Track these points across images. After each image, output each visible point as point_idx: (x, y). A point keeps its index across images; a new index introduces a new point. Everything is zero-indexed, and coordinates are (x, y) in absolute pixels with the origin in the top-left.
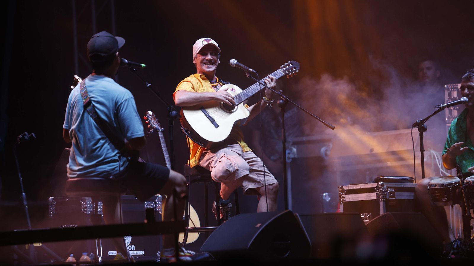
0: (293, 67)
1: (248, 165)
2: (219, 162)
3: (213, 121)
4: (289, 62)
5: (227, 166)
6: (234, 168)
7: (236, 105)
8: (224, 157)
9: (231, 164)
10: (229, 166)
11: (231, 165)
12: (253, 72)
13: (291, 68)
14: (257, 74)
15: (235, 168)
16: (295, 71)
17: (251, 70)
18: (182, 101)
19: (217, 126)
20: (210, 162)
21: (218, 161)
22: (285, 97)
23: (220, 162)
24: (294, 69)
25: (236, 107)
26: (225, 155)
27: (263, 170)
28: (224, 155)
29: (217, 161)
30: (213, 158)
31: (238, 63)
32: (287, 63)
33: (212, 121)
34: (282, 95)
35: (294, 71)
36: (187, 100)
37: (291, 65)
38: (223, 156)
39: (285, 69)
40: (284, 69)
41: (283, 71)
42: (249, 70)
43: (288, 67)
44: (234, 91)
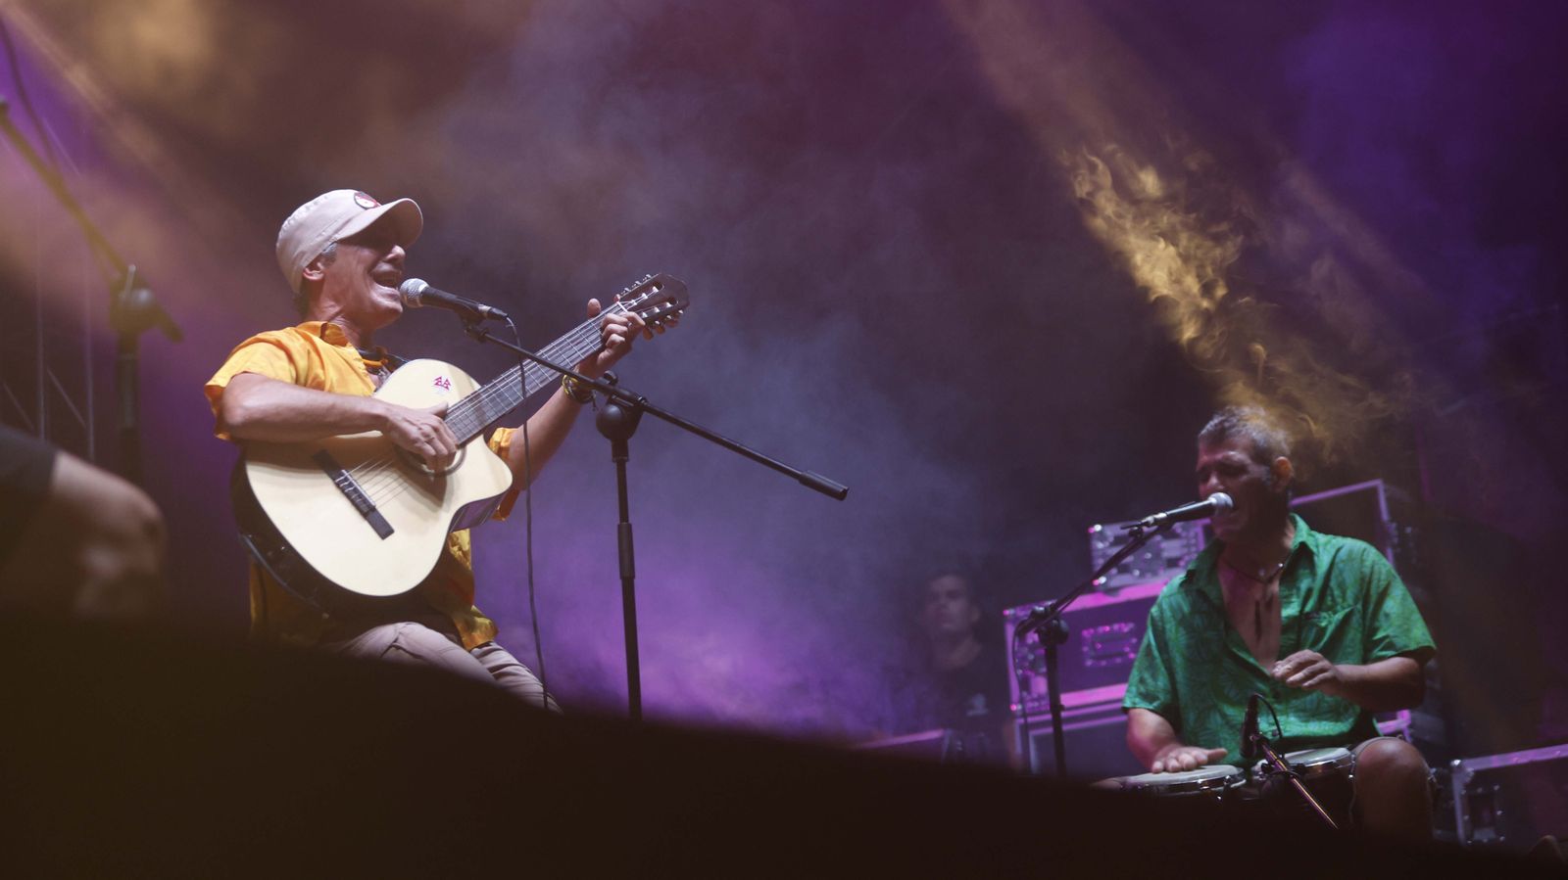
0: (667, 295)
3: (367, 512)
4: (648, 276)
12: (494, 314)
13: (658, 299)
14: (509, 323)
16: (673, 311)
17: (485, 308)
18: (257, 416)
19: (384, 531)
24: (669, 305)
31: (433, 290)
32: (641, 282)
33: (365, 511)
35: (669, 311)
36: (278, 414)
37: (655, 290)
39: (635, 304)
40: (634, 302)
42: (477, 309)
43: (645, 296)
44: (447, 388)
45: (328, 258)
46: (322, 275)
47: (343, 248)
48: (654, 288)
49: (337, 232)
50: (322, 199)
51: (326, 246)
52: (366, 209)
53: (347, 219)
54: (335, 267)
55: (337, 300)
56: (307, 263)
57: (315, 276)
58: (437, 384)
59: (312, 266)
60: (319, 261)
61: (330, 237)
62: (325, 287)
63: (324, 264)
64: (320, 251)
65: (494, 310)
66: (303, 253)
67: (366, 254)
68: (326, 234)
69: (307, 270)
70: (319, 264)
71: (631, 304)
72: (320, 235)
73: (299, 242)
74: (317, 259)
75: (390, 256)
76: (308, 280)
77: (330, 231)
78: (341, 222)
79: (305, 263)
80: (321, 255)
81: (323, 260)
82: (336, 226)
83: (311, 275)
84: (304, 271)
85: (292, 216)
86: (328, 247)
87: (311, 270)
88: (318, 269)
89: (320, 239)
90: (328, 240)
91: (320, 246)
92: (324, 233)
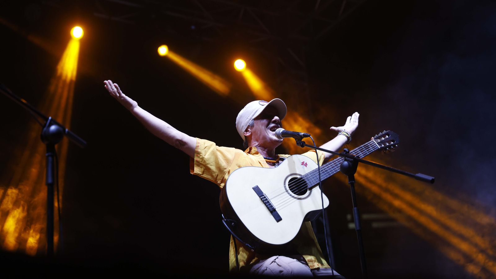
0: (391, 139)
4: (385, 131)
7: (309, 187)
8: (275, 262)
13: (388, 140)
16: (394, 145)
19: (278, 219)
24: (392, 143)
25: (308, 192)
32: (382, 133)
33: (272, 210)
35: (392, 145)
37: (387, 137)
39: (379, 141)
41: (377, 143)
42: (299, 135)
43: (383, 139)
44: (306, 166)
45: (251, 126)
46: (251, 133)
47: (255, 121)
48: (387, 136)
49: (253, 116)
50: (247, 105)
51: (250, 122)
52: (262, 105)
53: (256, 110)
55: (257, 141)
56: (245, 130)
57: (248, 134)
58: (302, 164)
59: (247, 131)
61: (251, 118)
62: (252, 137)
63: (250, 129)
64: (248, 124)
66: (243, 126)
67: (265, 121)
68: (249, 118)
69: (245, 133)
70: (249, 129)
71: (378, 141)
73: (241, 123)
74: (248, 128)
75: (273, 120)
76: (246, 136)
77: (251, 116)
78: (254, 112)
79: (244, 130)
80: (249, 126)
81: (250, 127)
82: (253, 114)
83: (247, 134)
86: (251, 122)
88: (249, 131)
89: (248, 120)
90: (250, 119)
91: (248, 122)
92: (249, 117)
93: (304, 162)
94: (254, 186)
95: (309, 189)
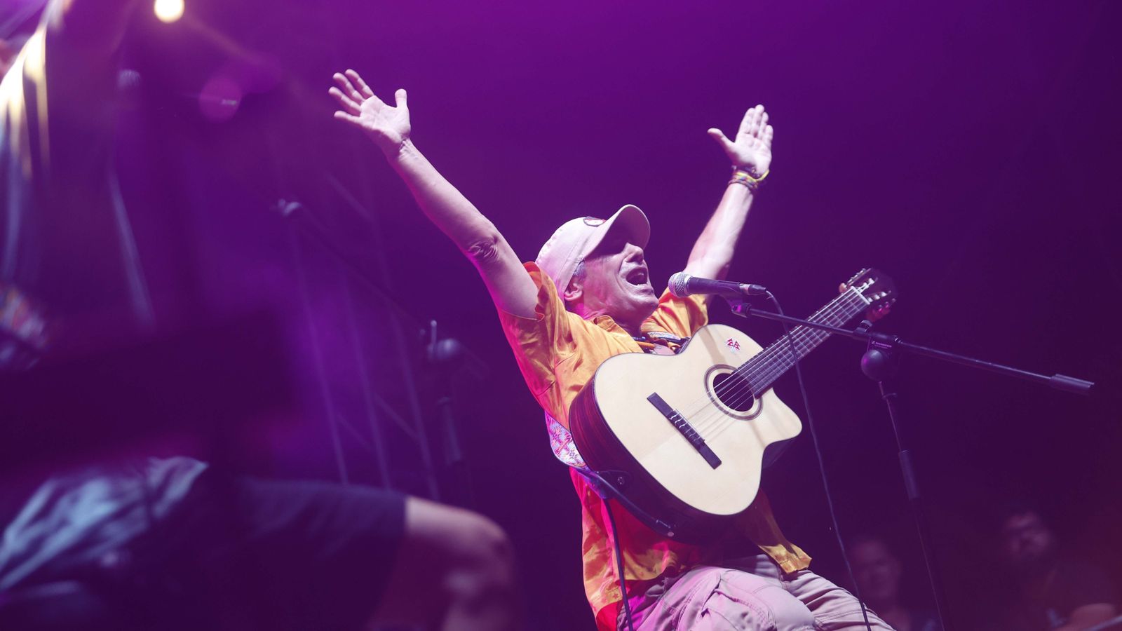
1: (804, 607)
2: (703, 614)
5: (733, 622)
6: (759, 626)
7: (756, 392)
8: (719, 593)
9: (744, 615)
10: (738, 621)
11: (747, 618)
12: (754, 290)
14: (768, 296)
15: (762, 626)
17: (746, 286)
19: (714, 463)
20: (671, 621)
21: (699, 613)
22: (884, 337)
23: (706, 615)
24: (884, 294)
25: (756, 402)
26: (721, 589)
27: (864, 621)
28: (717, 587)
29: (694, 615)
30: (679, 608)
33: (698, 443)
34: (874, 334)
38: (713, 593)
42: (738, 289)
44: (737, 348)
46: (580, 293)
47: (588, 264)
48: (871, 279)
49: (580, 253)
50: (558, 233)
51: (575, 267)
52: (597, 226)
53: (584, 240)
54: (587, 280)
56: (565, 288)
57: (577, 295)
58: (729, 345)
59: (570, 288)
60: (574, 282)
61: (576, 259)
62: (586, 300)
63: (579, 283)
64: (572, 274)
65: (754, 286)
66: (559, 281)
67: (611, 260)
68: (571, 259)
69: (567, 294)
70: (575, 285)
72: (567, 260)
73: (552, 274)
74: (572, 281)
76: (571, 301)
78: (580, 244)
79: (563, 289)
80: (574, 276)
82: (578, 248)
83: (571, 296)
84: (564, 295)
85: (539, 256)
86: (577, 267)
87: (570, 292)
88: (576, 289)
89: (568, 264)
90: (575, 262)
91: (570, 270)
92: (569, 259)
93: (731, 340)
94: (650, 394)
95: (756, 397)
